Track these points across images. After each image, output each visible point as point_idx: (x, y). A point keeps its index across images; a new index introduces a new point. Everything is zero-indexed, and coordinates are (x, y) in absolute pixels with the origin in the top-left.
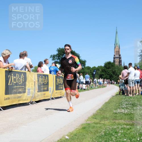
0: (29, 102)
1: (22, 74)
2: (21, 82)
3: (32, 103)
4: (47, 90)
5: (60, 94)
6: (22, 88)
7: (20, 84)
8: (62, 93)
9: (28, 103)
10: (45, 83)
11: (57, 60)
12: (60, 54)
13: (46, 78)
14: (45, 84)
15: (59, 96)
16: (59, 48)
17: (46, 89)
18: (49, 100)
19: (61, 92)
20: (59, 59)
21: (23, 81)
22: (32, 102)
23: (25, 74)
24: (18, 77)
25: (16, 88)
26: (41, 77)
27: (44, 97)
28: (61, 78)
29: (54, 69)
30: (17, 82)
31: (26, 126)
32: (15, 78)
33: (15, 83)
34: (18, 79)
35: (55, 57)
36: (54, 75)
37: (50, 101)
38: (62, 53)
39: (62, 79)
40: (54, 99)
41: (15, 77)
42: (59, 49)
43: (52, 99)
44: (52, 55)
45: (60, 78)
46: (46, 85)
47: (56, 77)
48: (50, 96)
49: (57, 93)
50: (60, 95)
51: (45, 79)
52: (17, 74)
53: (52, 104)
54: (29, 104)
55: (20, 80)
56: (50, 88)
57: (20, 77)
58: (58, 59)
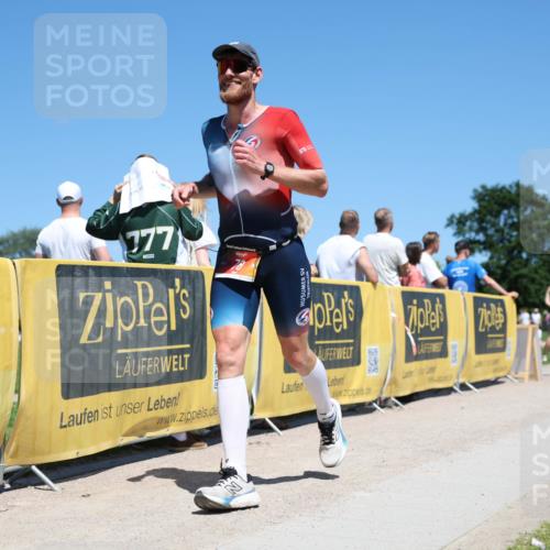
0: (375, 402)
1: (346, 293)
2: (342, 323)
3: (384, 403)
4: (443, 353)
5: (492, 367)
6: (348, 345)
7: (338, 331)
8: (501, 364)
9: (370, 404)
10: (434, 324)
11: (473, 234)
12: (484, 212)
13: (438, 306)
14: (433, 329)
15: (491, 377)
16: (483, 187)
17: (436, 348)
18: (448, 391)
19: (496, 362)
20: (482, 229)
21: (352, 319)
22: (387, 400)
23: (355, 292)
24: (330, 306)
25: (324, 346)
26: (415, 302)
27: (431, 380)
28: (497, 306)
29: (465, 271)
30: (329, 323)
31: (370, 491)
32: (319, 309)
33: (321, 326)
34: (331, 312)
35: (464, 225)
36: (466, 293)
37: (453, 396)
38: (496, 207)
39: (500, 309)
40: (468, 389)
41: (319, 305)
42: (480, 190)
43: (464, 387)
44: (453, 216)
45: (492, 305)
46: (438, 332)
47: (478, 303)
48: (454, 376)
49: (480, 364)
50: (495, 371)
51: (434, 310)
52: (325, 294)
53: (463, 408)
54: (375, 409)
55: (337, 316)
56: (454, 347)
57: (338, 305)
58: (477, 232)
